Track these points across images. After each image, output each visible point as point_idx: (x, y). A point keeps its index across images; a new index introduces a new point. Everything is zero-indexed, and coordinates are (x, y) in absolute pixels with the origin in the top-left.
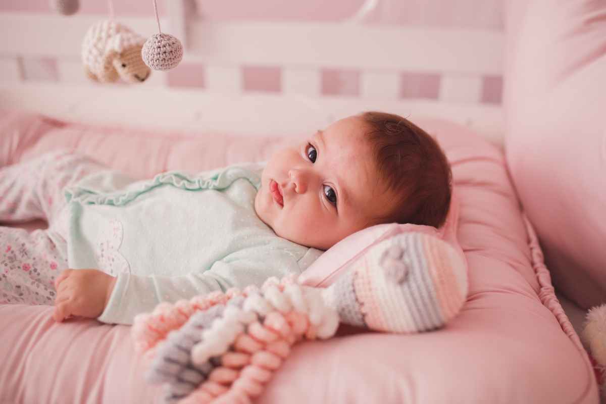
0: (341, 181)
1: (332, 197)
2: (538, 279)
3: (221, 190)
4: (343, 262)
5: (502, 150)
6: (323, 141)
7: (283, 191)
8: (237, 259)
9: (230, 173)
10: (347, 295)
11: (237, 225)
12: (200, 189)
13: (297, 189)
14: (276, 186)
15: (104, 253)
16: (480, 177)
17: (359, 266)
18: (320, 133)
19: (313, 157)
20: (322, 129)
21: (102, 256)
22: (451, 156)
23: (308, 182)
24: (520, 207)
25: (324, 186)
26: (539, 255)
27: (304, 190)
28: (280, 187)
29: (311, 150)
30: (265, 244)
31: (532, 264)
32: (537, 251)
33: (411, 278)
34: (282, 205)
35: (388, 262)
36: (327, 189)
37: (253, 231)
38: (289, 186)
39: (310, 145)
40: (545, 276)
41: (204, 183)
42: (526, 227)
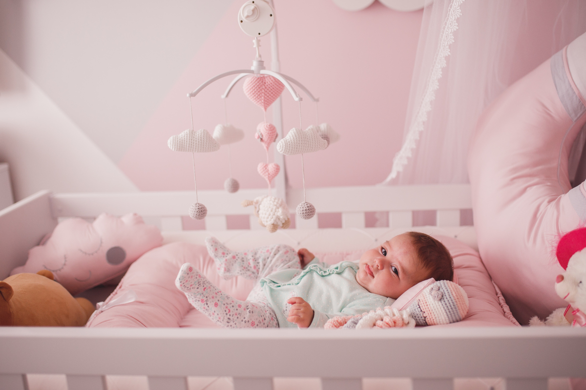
0: (400, 264)
1: (396, 271)
2: (503, 310)
3: (339, 274)
4: (410, 299)
5: (477, 250)
6: (390, 246)
7: (372, 269)
8: (354, 305)
9: (344, 264)
10: (416, 310)
11: (352, 289)
12: (330, 274)
13: (379, 268)
14: (368, 267)
15: (287, 308)
16: (467, 264)
17: (420, 297)
18: (387, 242)
19: (385, 253)
20: (388, 240)
21: (286, 310)
22: (452, 253)
23: (385, 264)
24: (490, 278)
25: (392, 266)
26: (502, 299)
27: (382, 268)
28: (371, 267)
29: (383, 250)
30: (367, 297)
31: (500, 304)
32: (501, 298)
33: (445, 297)
34: (374, 277)
35: (434, 292)
36: (393, 268)
37: (360, 291)
38: (375, 266)
39: (382, 248)
40: (507, 308)
41: (331, 271)
42: (494, 287)
